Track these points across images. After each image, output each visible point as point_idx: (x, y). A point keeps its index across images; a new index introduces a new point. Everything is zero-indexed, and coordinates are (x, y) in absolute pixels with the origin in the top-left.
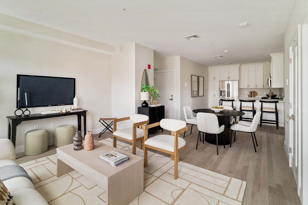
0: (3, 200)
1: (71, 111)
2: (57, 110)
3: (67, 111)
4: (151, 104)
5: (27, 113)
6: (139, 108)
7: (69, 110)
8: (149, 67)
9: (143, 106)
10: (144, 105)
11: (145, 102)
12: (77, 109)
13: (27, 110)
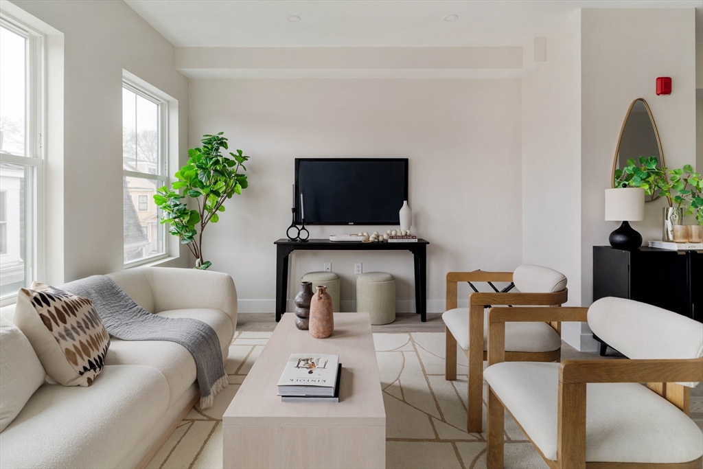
0: (76, 363)
1: (390, 241)
2: (359, 234)
3: (381, 239)
4: (668, 241)
5: (303, 235)
6: (597, 249)
7: (385, 237)
8: (665, 86)
9: (615, 245)
10: (619, 238)
11: (625, 228)
12: (402, 237)
13: (303, 228)
